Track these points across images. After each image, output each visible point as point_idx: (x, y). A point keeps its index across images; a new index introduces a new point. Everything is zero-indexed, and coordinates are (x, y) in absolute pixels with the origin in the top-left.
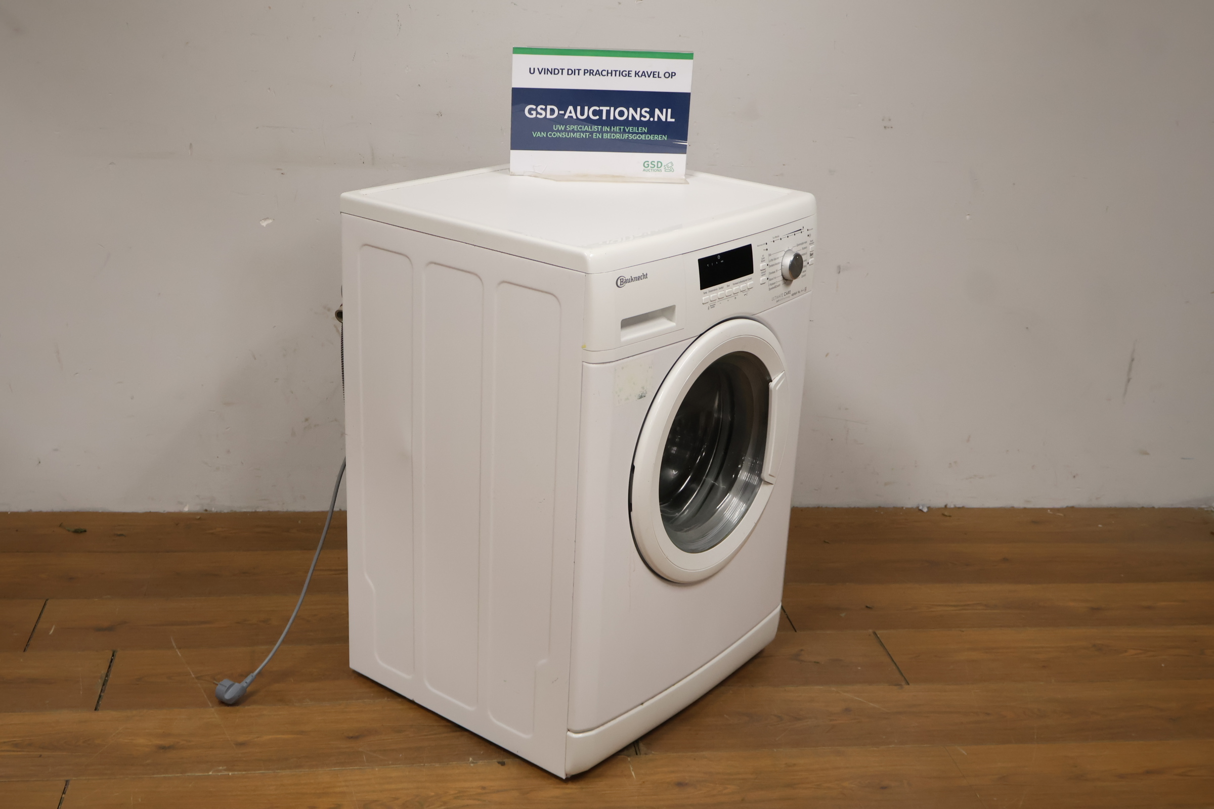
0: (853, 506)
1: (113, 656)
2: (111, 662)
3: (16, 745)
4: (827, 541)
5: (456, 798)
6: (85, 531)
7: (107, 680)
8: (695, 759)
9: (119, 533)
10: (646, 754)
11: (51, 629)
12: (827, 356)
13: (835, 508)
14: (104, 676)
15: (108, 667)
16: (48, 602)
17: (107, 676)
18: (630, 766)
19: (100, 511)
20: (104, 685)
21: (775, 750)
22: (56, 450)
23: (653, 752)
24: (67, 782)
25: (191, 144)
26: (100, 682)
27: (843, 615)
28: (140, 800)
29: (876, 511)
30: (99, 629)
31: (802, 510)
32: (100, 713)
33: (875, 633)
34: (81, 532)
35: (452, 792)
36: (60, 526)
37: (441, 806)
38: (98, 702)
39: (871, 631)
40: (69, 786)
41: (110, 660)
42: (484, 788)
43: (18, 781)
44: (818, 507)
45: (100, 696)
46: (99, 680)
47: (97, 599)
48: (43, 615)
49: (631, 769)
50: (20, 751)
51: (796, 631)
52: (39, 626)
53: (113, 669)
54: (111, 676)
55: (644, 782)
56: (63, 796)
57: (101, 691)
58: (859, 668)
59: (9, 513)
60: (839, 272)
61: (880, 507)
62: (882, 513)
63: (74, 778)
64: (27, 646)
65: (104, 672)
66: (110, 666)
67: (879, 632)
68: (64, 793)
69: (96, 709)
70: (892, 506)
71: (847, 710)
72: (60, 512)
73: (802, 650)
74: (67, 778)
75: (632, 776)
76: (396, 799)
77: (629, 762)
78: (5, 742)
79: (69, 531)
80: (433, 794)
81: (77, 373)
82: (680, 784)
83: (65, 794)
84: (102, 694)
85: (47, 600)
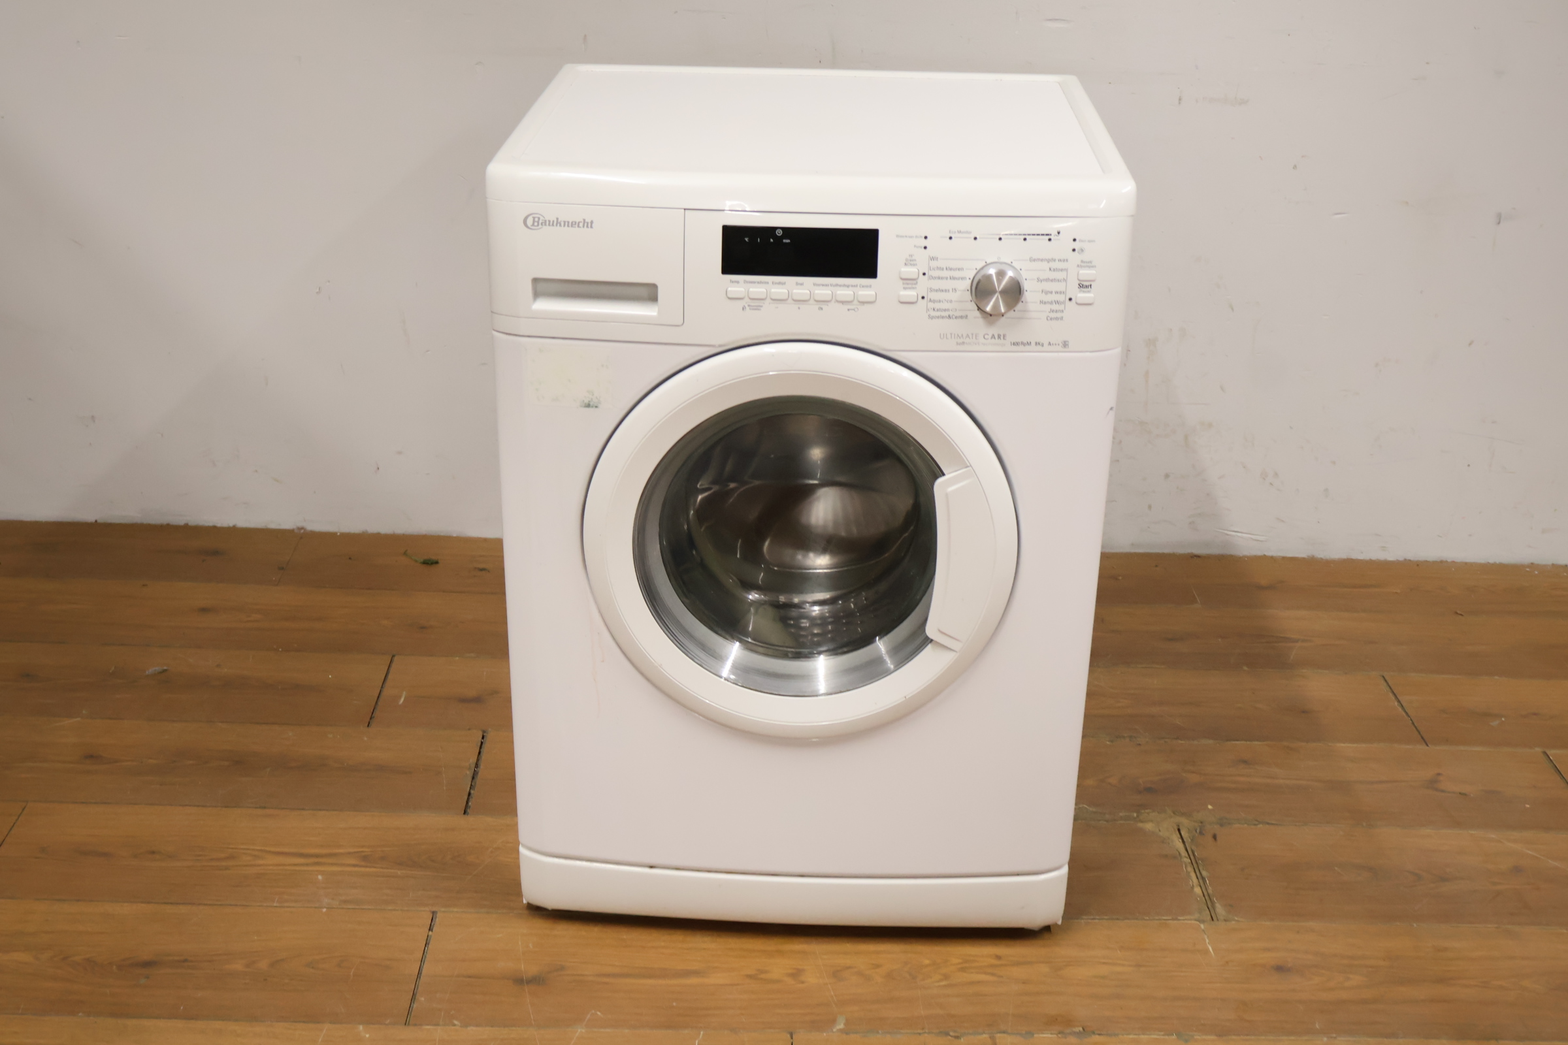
0: (1491, 561)
1: (483, 738)
2: (481, 748)
3: (365, 858)
4: (1458, 612)
5: (963, 970)
6: (437, 563)
7: (478, 773)
8: (1298, 932)
9: (481, 566)
10: (1225, 920)
11: (400, 697)
12: (1470, 344)
13: (1466, 563)
14: (474, 766)
15: (477, 754)
16: (396, 659)
17: (477, 765)
18: (1206, 937)
19: (455, 535)
20: (473, 778)
21: (1415, 925)
22: (400, 453)
23: (1236, 919)
24: (434, 913)
25: (585, 36)
26: (469, 773)
27: (1495, 723)
28: (531, 945)
29: (1528, 569)
30: (464, 700)
31: (1418, 565)
32: (471, 819)
33: (1545, 753)
34: (432, 563)
35: (955, 961)
36: (405, 554)
37: (941, 980)
38: (467, 803)
39: (1538, 750)
40: (437, 919)
41: (479, 744)
42: (998, 957)
43: (369, 909)
44: (1442, 562)
45: (469, 794)
46: (468, 773)
47: (457, 658)
48: (390, 677)
49: (1207, 941)
50: (370, 867)
51: (1427, 745)
52: (385, 692)
53: (484, 756)
54: (482, 766)
55: (1227, 962)
56: (430, 933)
57: (470, 788)
58: (1528, 806)
59: (338, 534)
60: (1499, 223)
61: (1532, 564)
62: (1536, 573)
63: (443, 909)
64: (371, 719)
65: (473, 760)
66: (479, 753)
67: (1551, 752)
68: (430, 929)
69: (465, 813)
70: (1550, 563)
71: (1517, 870)
72: (403, 535)
73: (1439, 774)
74: (434, 909)
75: (1207, 951)
76: (878, 966)
77: (1203, 931)
78: (349, 853)
79: (416, 561)
80: (927, 962)
81: (428, 351)
82: (1280, 969)
83: (432, 931)
84: (472, 792)
85: (393, 656)
